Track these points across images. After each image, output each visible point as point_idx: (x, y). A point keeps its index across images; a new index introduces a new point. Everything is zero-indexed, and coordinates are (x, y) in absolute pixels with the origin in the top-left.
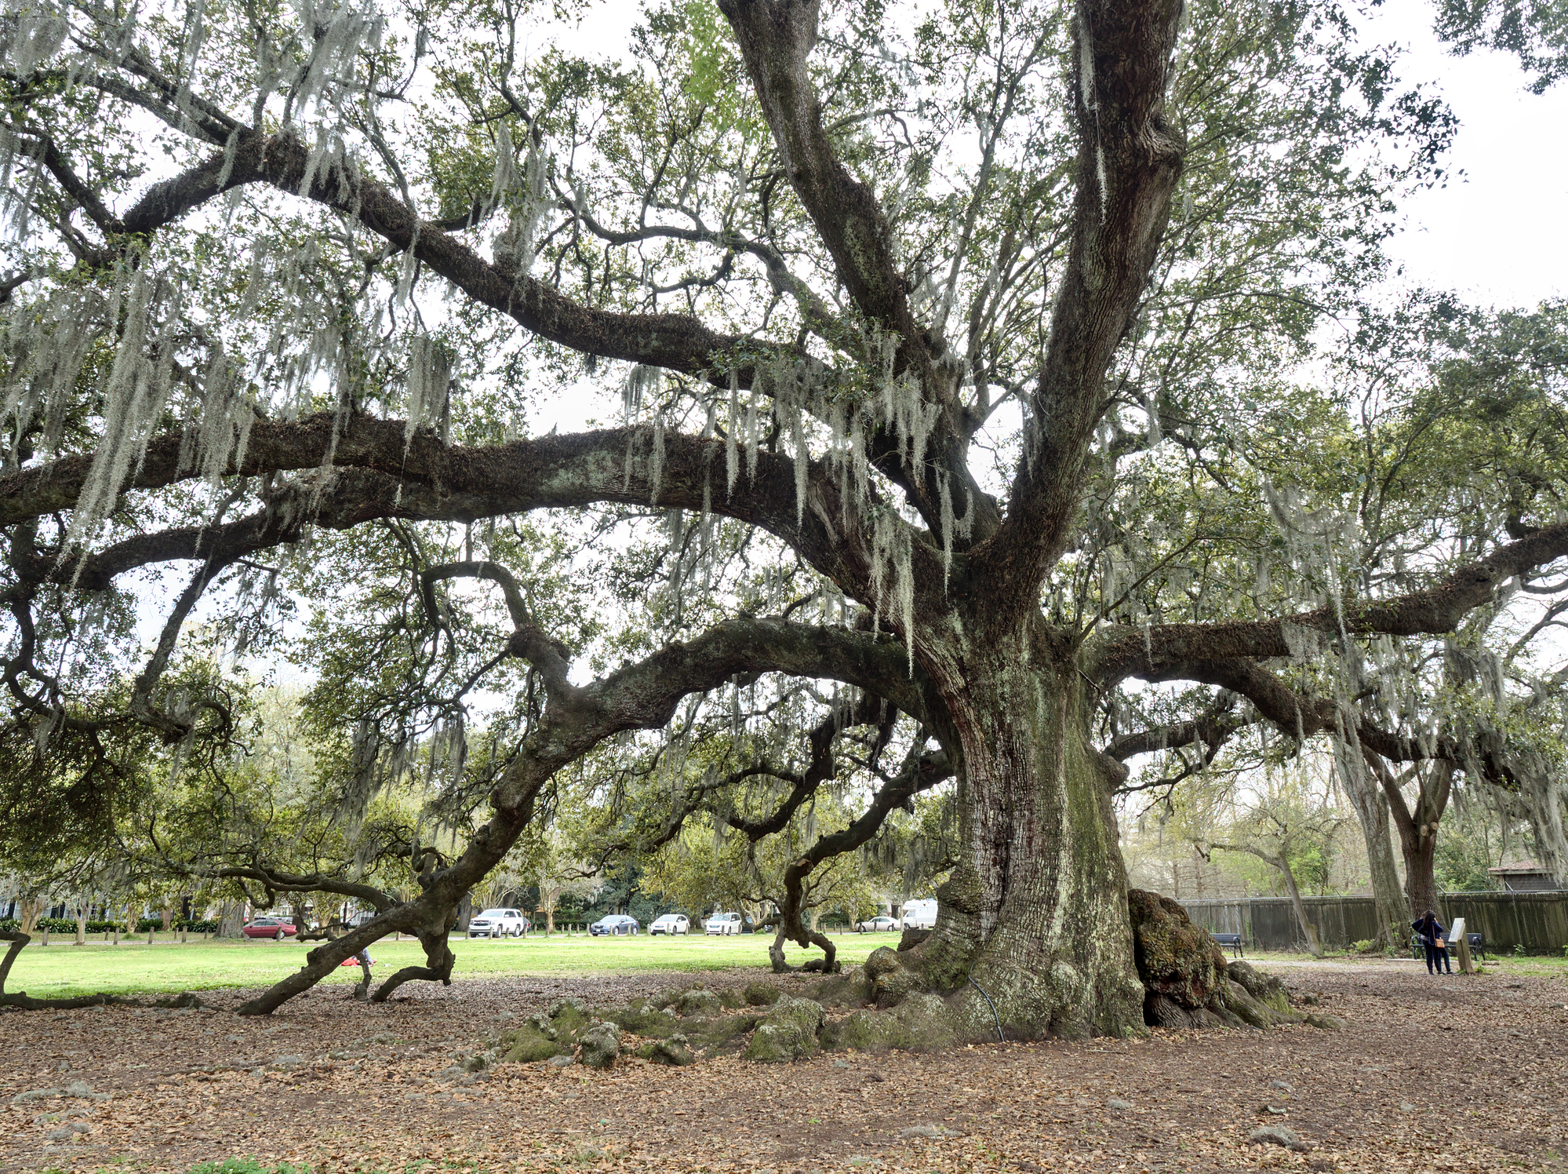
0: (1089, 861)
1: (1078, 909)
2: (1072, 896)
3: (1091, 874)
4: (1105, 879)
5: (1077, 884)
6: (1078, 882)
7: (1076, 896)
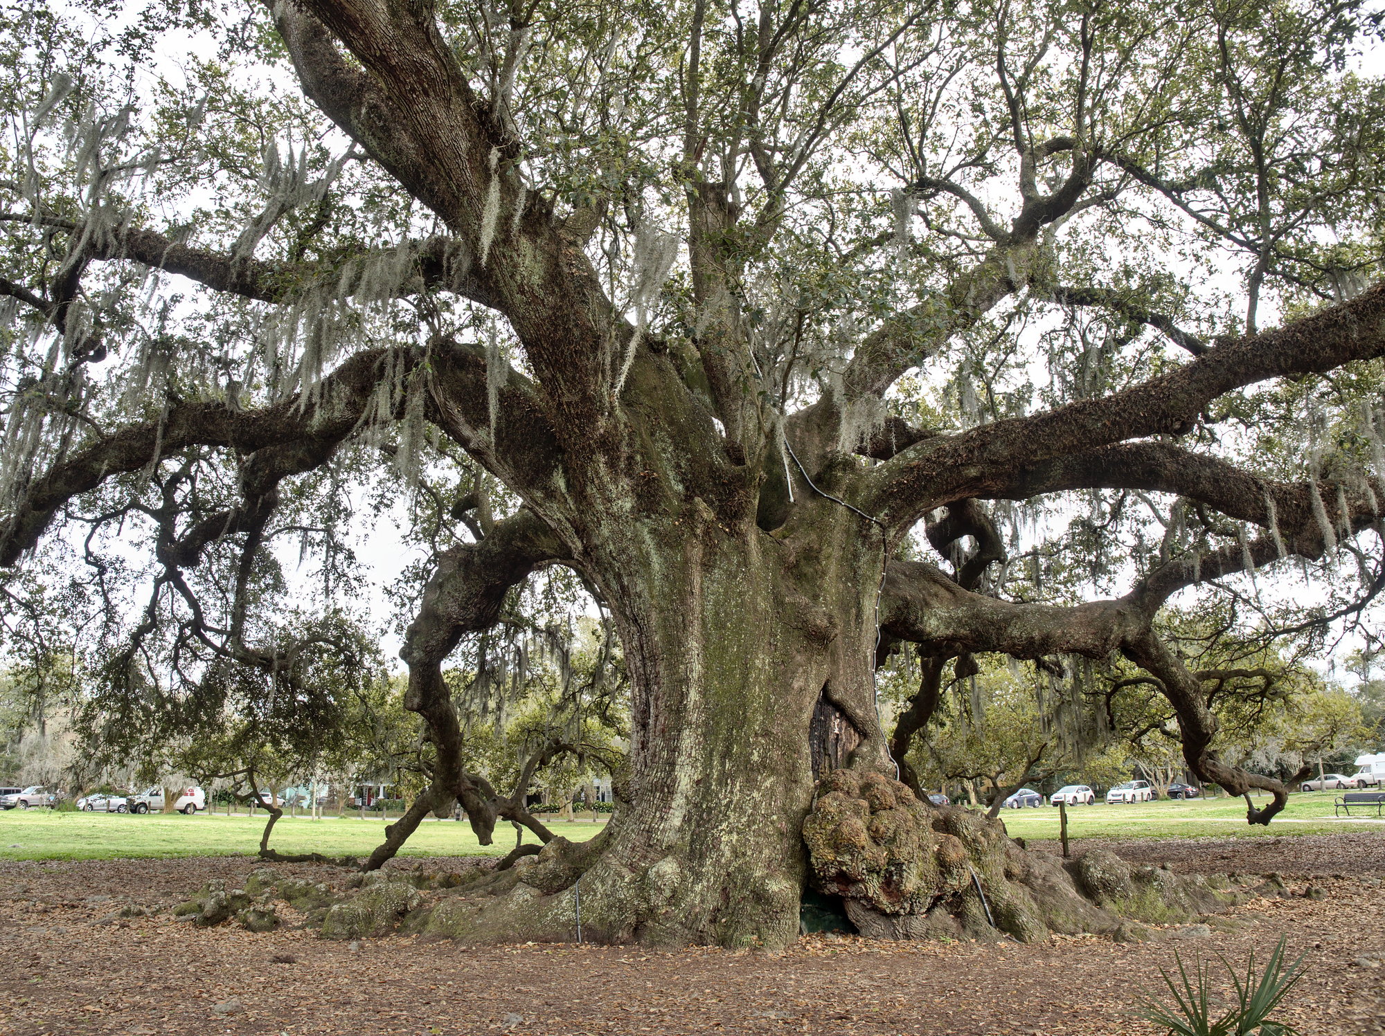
0: (726, 739)
1: (704, 798)
2: (698, 782)
3: (727, 754)
4: (748, 761)
5: (705, 769)
6: (708, 764)
7: (702, 784)
